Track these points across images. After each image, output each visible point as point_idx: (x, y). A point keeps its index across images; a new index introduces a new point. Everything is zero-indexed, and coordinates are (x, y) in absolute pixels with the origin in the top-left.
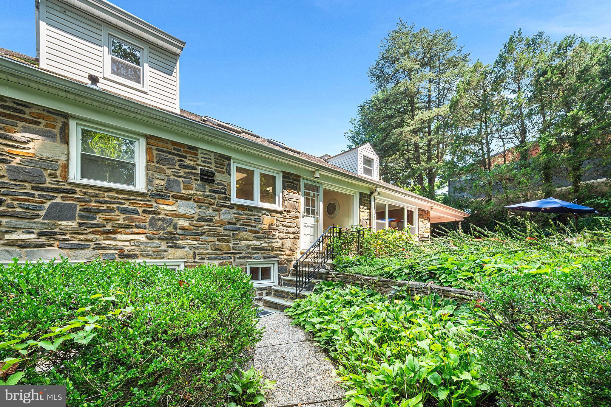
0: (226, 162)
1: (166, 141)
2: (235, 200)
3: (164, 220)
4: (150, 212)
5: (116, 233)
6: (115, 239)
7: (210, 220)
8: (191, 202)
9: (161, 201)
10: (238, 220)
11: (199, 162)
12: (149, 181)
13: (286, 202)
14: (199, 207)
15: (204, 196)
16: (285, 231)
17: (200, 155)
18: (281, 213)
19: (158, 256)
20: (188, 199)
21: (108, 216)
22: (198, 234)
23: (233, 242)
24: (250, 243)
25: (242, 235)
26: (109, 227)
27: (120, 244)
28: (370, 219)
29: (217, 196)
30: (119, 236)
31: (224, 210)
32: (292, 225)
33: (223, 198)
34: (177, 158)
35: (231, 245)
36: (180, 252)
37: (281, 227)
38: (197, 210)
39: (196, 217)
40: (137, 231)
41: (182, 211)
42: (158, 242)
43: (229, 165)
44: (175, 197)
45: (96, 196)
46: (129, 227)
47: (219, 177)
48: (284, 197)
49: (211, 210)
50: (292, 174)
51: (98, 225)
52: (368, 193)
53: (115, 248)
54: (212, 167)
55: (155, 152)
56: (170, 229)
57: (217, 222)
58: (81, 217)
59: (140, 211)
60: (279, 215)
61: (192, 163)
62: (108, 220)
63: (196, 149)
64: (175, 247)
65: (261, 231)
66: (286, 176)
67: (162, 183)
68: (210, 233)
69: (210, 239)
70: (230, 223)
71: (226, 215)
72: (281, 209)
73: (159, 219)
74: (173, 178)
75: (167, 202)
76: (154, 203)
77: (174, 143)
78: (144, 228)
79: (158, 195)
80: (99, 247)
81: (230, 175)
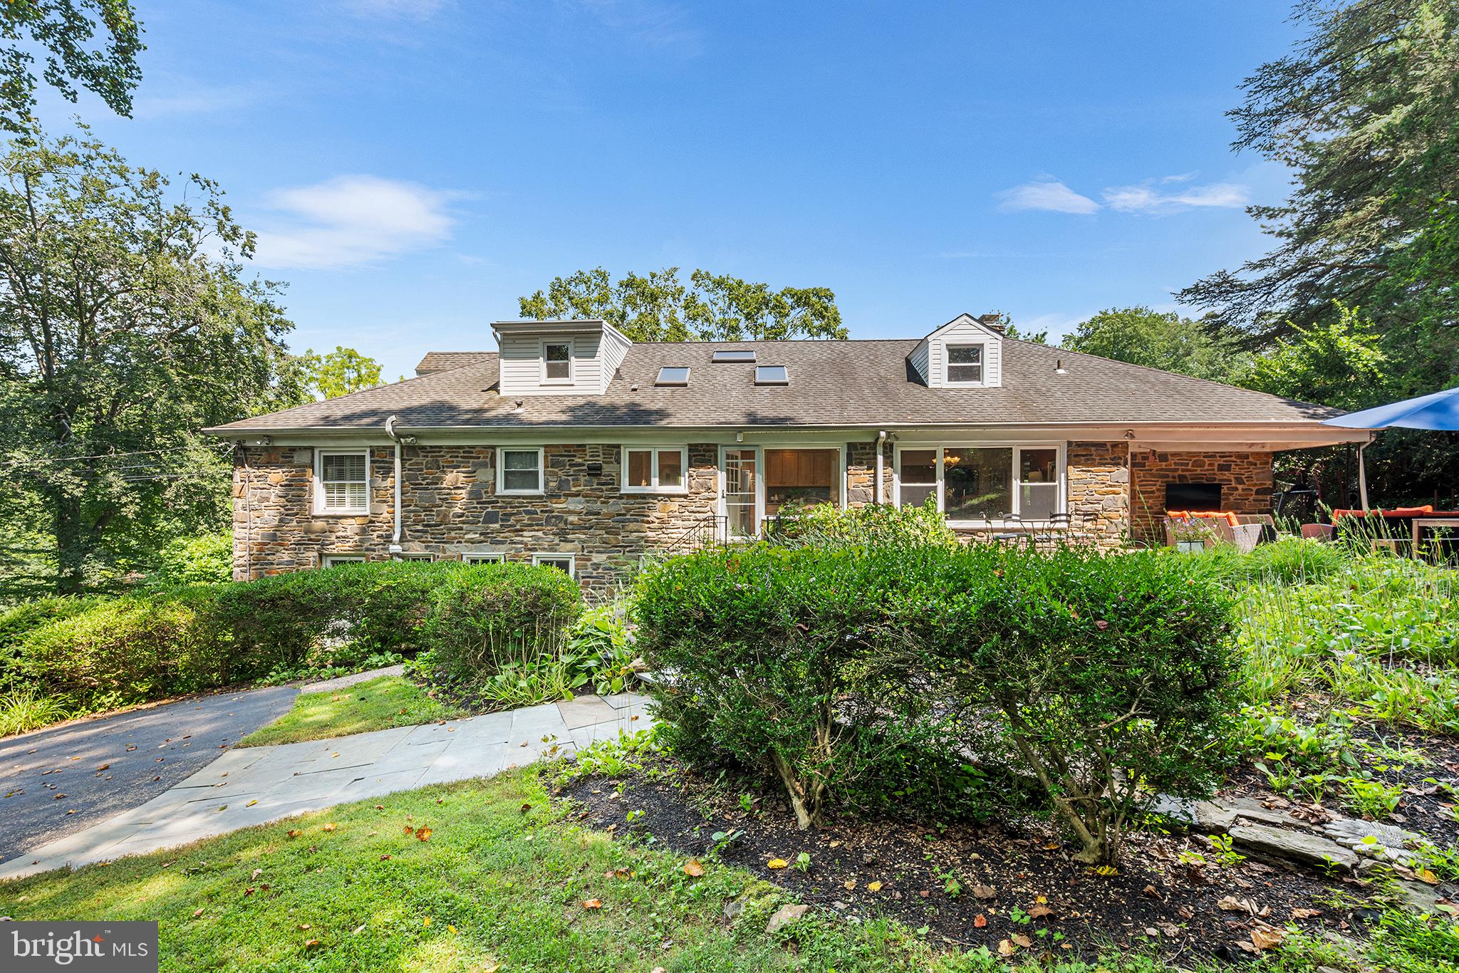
0: (616, 450)
1: (557, 446)
2: (626, 488)
3: (556, 517)
4: (546, 512)
5: (522, 531)
6: (522, 536)
7: (598, 514)
8: (580, 498)
9: (554, 501)
10: (629, 510)
11: (588, 458)
12: (546, 484)
13: (693, 482)
14: (587, 501)
15: (591, 490)
16: (692, 518)
17: (588, 450)
18: (685, 496)
19: (552, 550)
20: (578, 495)
21: (518, 517)
22: (586, 528)
23: (623, 534)
24: (643, 534)
25: (632, 526)
26: (518, 527)
27: (525, 539)
28: (875, 486)
29: (604, 488)
30: (525, 533)
31: (611, 501)
32: (702, 509)
33: (611, 490)
34: (567, 459)
35: (620, 537)
36: (570, 546)
37: (687, 513)
38: (585, 505)
39: (585, 511)
40: (536, 528)
41: (571, 507)
42: (552, 537)
43: (619, 453)
44: (567, 496)
45: (510, 503)
46: (531, 525)
47: (606, 469)
48: (690, 476)
49: (599, 503)
50: (702, 445)
51: (511, 526)
52: (871, 440)
53: (521, 543)
54: (600, 460)
55: (550, 458)
56: (562, 525)
57: (605, 514)
58: (502, 520)
59: (538, 511)
60: (682, 499)
61: (580, 460)
62: (518, 521)
63: (584, 446)
64: (566, 541)
65: (657, 521)
66: (692, 448)
67: (555, 484)
68: (597, 526)
69: (598, 532)
70: (618, 515)
71: (615, 507)
72: (686, 492)
73: (553, 517)
74: (564, 478)
75: (559, 501)
76: (549, 504)
77: (564, 446)
78: (542, 525)
79: (552, 496)
80: (513, 542)
81: (619, 463)
